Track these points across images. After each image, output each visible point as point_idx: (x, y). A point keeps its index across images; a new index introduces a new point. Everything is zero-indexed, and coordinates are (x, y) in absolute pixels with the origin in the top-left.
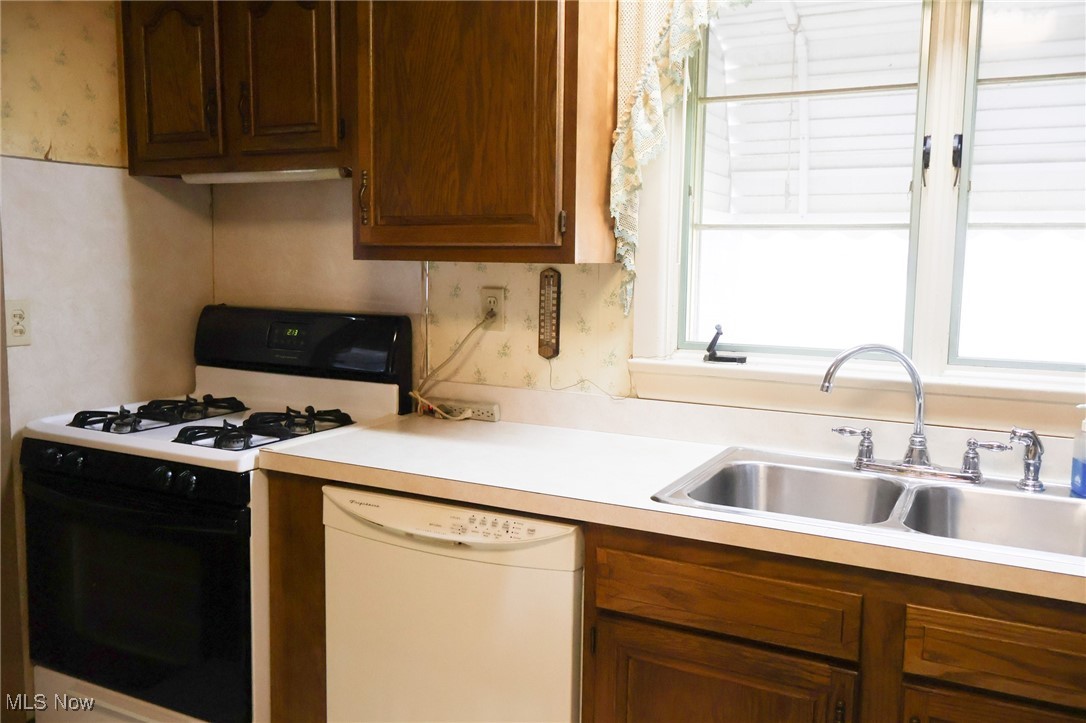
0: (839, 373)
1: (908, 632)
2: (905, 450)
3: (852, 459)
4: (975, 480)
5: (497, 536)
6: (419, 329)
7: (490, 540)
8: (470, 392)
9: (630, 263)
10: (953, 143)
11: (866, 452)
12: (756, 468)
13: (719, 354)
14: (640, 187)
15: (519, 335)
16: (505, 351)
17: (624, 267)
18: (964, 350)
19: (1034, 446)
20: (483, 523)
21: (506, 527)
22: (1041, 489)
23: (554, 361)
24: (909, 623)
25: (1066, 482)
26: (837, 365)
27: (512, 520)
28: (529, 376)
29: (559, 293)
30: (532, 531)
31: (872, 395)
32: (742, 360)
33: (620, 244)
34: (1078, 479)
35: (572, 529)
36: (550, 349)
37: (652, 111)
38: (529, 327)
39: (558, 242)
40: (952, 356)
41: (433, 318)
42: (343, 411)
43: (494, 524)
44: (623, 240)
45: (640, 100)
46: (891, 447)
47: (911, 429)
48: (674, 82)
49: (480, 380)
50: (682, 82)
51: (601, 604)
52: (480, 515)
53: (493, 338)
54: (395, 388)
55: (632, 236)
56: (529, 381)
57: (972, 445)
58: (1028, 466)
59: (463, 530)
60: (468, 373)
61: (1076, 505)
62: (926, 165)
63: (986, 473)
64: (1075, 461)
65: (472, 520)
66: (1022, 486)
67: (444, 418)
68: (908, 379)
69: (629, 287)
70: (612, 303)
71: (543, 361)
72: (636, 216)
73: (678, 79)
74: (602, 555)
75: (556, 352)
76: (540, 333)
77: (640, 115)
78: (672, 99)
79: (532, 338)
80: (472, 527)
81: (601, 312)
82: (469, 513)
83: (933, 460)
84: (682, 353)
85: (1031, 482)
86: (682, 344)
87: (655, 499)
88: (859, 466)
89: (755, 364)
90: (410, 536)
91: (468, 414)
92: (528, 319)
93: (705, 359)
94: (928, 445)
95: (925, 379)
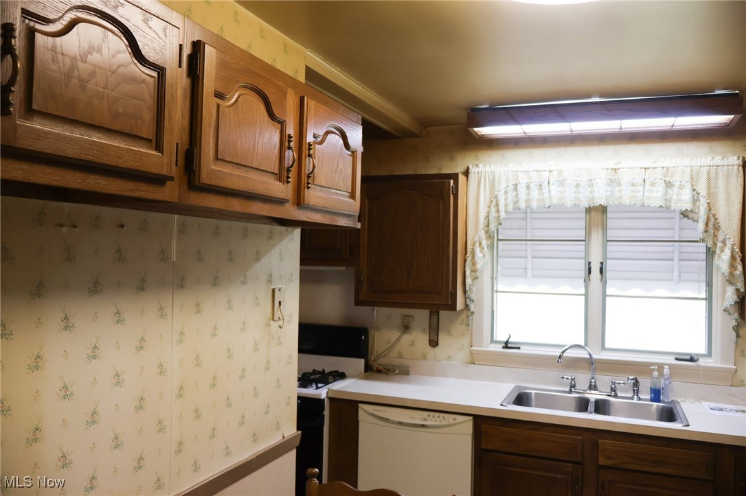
0: (565, 355)
1: (599, 450)
2: (588, 385)
3: (568, 389)
4: (616, 396)
5: (441, 421)
6: (372, 333)
7: (438, 423)
8: (396, 362)
9: (472, 307)
10: (599, 266)
11: (573, 386)
12: (531, 393)
13: (509, 345)
14: (477, 278)
15: (420, 338)
16: (413, 343)
17: (469, 309)
18: (607, 345)
19: (636, 383)
20: (434, 417)
21: (444, 418)
22: (639, 399)
23: (436, 348)
24: (600, 447)
25: (648, 397)
26: (563, 352)
27: (446, 415)
28: (424, 355)
29: (438, 319)
30: (455, 419)
31: (575, 363)
32: (519, 348)
33: (468, 300)
34: (652, 395)
35: (471, 418)
36: (434, 343)
37: (483, 249)
38: (424, 333)
39: (450, 303)
40: (603, 348)
41: (378, 329)
42: (340, 371)
43: (439, 417)
44: (469, 298)
45: (477, 244)
46: (582, 383)
47: (590, 376)
48: (490, 236)
49: (400, 356)
50: (494, 237)
51: (483, 446)
52: (432, 414)
53: (407, 338)
54: (363, 360)
55: (473, 296)
56: (424, 357)
57: (614, 383)
58: (634, 390)
59: (425, 420)
60: (394, 352)
61: (652, 405)
62: (590, 273)
63: (619, 394)
64: (651, 388)
65: (429, 416)
66: (632, 398)
67: (387, 374)
68: (588, 356)
69: (470, 318)
70: (462, 324)
71: (431, 348)
72: (474, 289)
73: (492, 235)
74: (483, 427)
75: (437, 344)
76: (430, 336)
77: (478, 250)
78: (489, 243)
79: (425, 338)
80: (429, 418)
81: (457, 328)
82: (427, 413)
83: (599, 389)
84: (492, 345)
85: (636, 397)
86: (493, 341)
87: (501, 405)
88: (570, 392)
89: (524, 350)
90: (401, 423)
91: (397, 372)
92: (424, 330)
93: (503, 347)
94: (597, 383)
95: (594, 356)
